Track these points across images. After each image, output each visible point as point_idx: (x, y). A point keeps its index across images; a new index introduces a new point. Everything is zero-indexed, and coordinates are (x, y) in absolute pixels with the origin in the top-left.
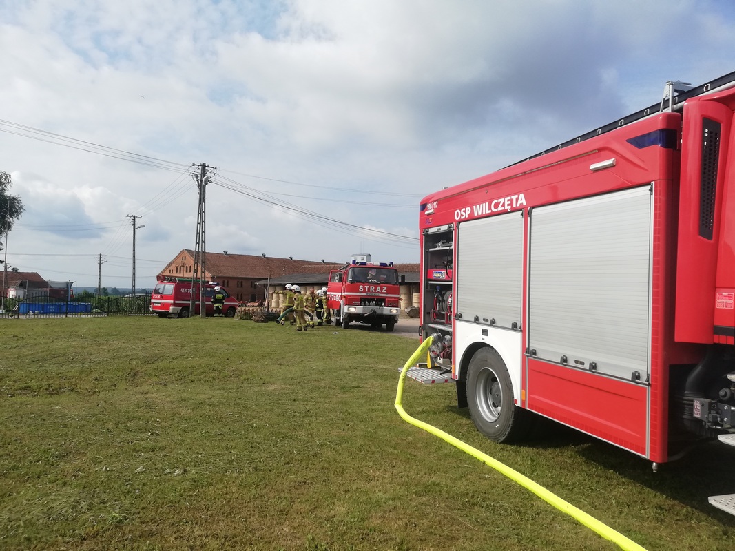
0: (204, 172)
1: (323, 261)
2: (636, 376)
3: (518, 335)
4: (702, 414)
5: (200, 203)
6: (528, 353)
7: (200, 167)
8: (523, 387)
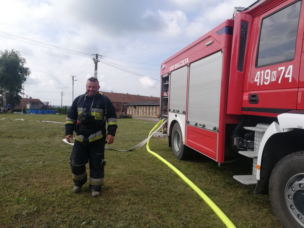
0: (97, 57)
1: (152, 96)
2: (215, 129)
3: (184, 116)
4: (236, 144)
5: (95, 70)
6: (187, 122)
7: (96, 55)
8: (185, 137)
